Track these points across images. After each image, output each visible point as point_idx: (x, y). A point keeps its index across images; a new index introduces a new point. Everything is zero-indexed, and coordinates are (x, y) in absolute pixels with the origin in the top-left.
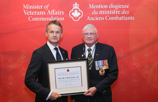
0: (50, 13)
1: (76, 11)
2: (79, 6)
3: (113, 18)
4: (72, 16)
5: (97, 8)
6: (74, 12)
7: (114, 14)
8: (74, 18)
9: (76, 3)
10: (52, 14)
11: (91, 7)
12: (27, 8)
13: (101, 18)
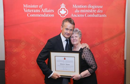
0: (43, 11)
1: (63, 10)
2: (65, 6)
3: (91, 15)
4: (60, 13)
5: (78, 7)
6: (62, 10)
7: (92, 12)
8: (62, 15)
9: (63, 4)
10: (45, 12)
11: (74, 7)
12: (26, 7)
13: (81, 15)
